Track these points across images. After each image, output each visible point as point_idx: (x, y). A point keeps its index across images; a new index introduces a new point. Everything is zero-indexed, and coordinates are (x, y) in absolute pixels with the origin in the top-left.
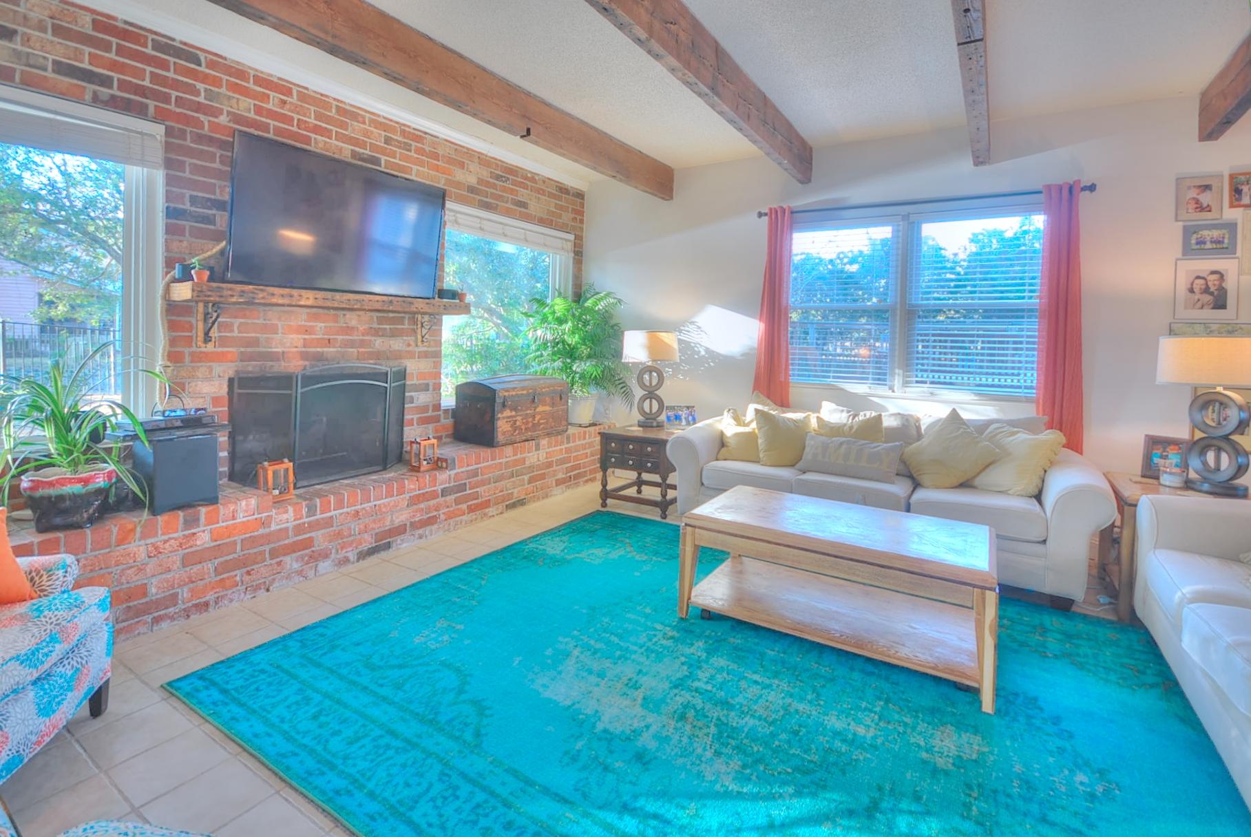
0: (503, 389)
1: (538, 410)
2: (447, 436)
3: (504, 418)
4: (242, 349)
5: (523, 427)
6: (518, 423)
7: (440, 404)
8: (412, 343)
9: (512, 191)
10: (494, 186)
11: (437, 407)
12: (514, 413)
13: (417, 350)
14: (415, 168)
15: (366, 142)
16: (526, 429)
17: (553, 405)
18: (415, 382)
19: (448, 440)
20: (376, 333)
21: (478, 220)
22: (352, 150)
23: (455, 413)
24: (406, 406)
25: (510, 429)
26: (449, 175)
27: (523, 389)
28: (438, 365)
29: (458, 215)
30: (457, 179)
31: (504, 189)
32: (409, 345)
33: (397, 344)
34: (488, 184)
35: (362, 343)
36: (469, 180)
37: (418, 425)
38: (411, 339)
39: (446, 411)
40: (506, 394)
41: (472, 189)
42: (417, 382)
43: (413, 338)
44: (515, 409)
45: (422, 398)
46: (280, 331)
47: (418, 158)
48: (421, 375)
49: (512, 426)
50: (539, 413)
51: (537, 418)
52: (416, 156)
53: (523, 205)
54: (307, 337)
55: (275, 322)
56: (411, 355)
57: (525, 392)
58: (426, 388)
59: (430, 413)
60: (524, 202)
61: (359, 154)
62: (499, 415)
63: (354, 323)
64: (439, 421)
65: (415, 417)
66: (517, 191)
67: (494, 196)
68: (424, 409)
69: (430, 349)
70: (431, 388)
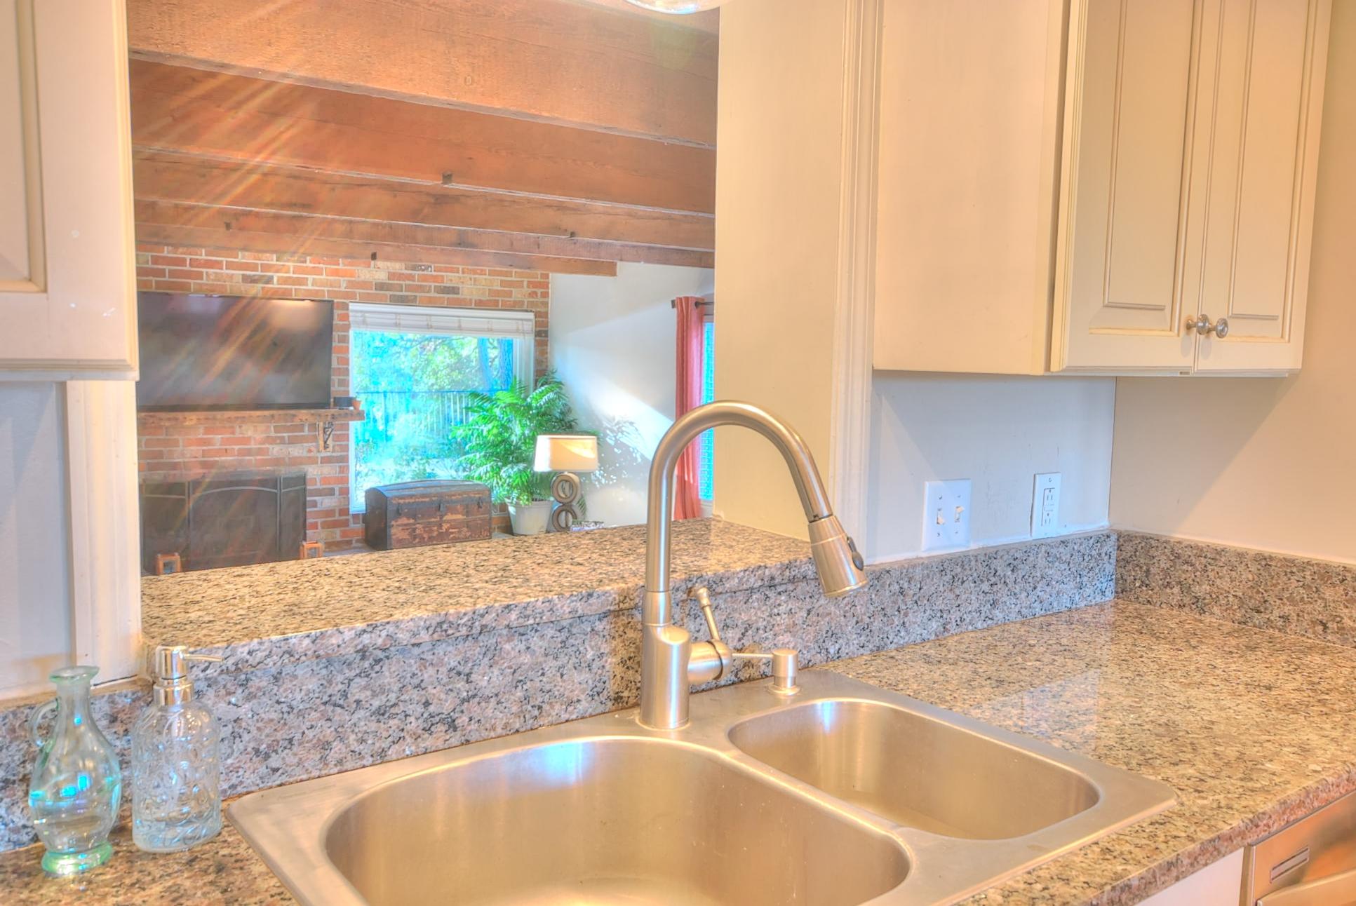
0: (396, 497)
1: (445, 518)
2: (357, 541)
3: (399, 525)
4: (149, 461)
5: (425, 536)
6: (418, 532)
7: (348, 509)
8: (313, 449)
9: (435, 278)
10: (411, 277)
11: (345, 511)
12: (412, 521)
13: (320, 455)
14: (310, 278)
15: (257, 264)
16: (429, 538)
17: (467, 514)
18: (318, 486)
19: (359, 545)
20: (272, 441)
21: (394, 316)
22: (243, 275)
23: (365, 518)
24: (308, 510)
25: (408, 537)
26: (351, 277)
27: (424, 496)
28: (344, 470)
29: (367, 315)
30: (362, 278)
31: (425, 278)
32: (310, 451)
33: (297, 451)
34: (400, 276)
35: (260, 452)
36: (376, 277)
37: (323, 528)
38: (312, 445)
39: (355, 516)
40: (401, 501)
41: (381, 286)
42: (321, 487)
43: (314, 444)
44: (414, 517)
45: (327, 503)
46: (181, 444)
47: (314, 267)
48: (325, 480)
49: (410, 534)
50: (448, 522)
51: (445, 526)
52: (312, 265)
53: (454, 290)
54: (205, 448)
55: (176, 437)
56: (312, 461)
57: (427, 500)
58: (331, 492)
59: (337, 517)
60: (453, 288)
61: (249, 276)
62: (393, 523)
63: (250, 433)
64: (348, 526)
65: (319, 521)
66: (443, 276)
67: (409, 288)
68: (329, 513)
69: (334, 454)
70: (337, 493)
